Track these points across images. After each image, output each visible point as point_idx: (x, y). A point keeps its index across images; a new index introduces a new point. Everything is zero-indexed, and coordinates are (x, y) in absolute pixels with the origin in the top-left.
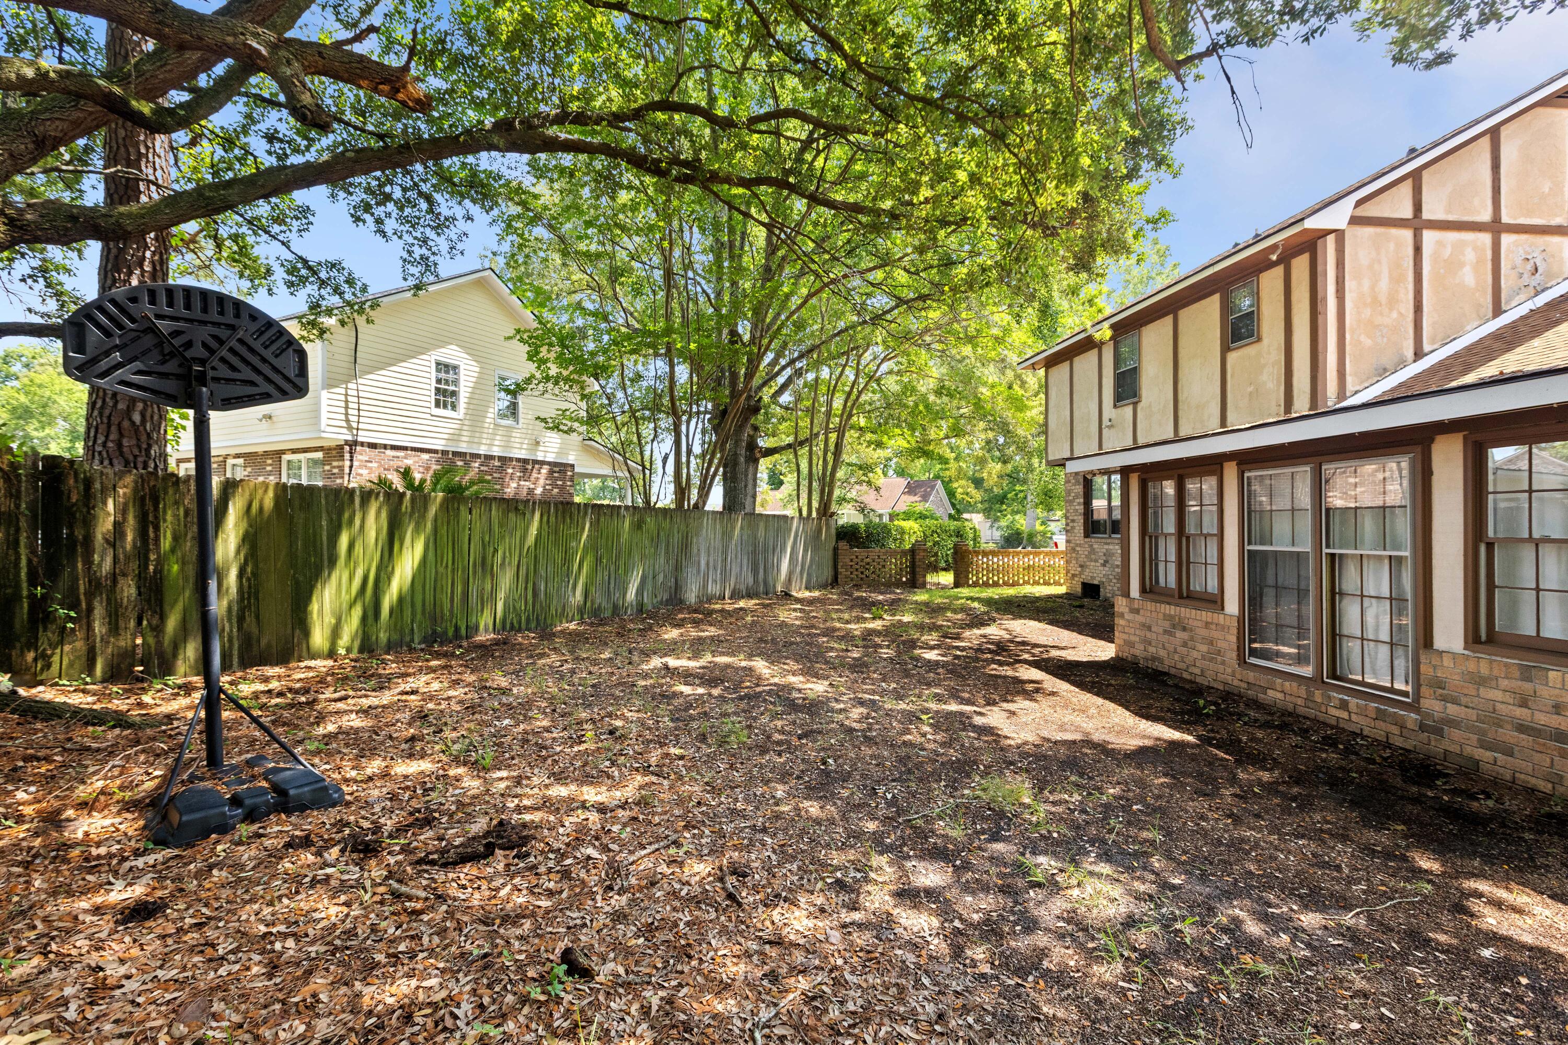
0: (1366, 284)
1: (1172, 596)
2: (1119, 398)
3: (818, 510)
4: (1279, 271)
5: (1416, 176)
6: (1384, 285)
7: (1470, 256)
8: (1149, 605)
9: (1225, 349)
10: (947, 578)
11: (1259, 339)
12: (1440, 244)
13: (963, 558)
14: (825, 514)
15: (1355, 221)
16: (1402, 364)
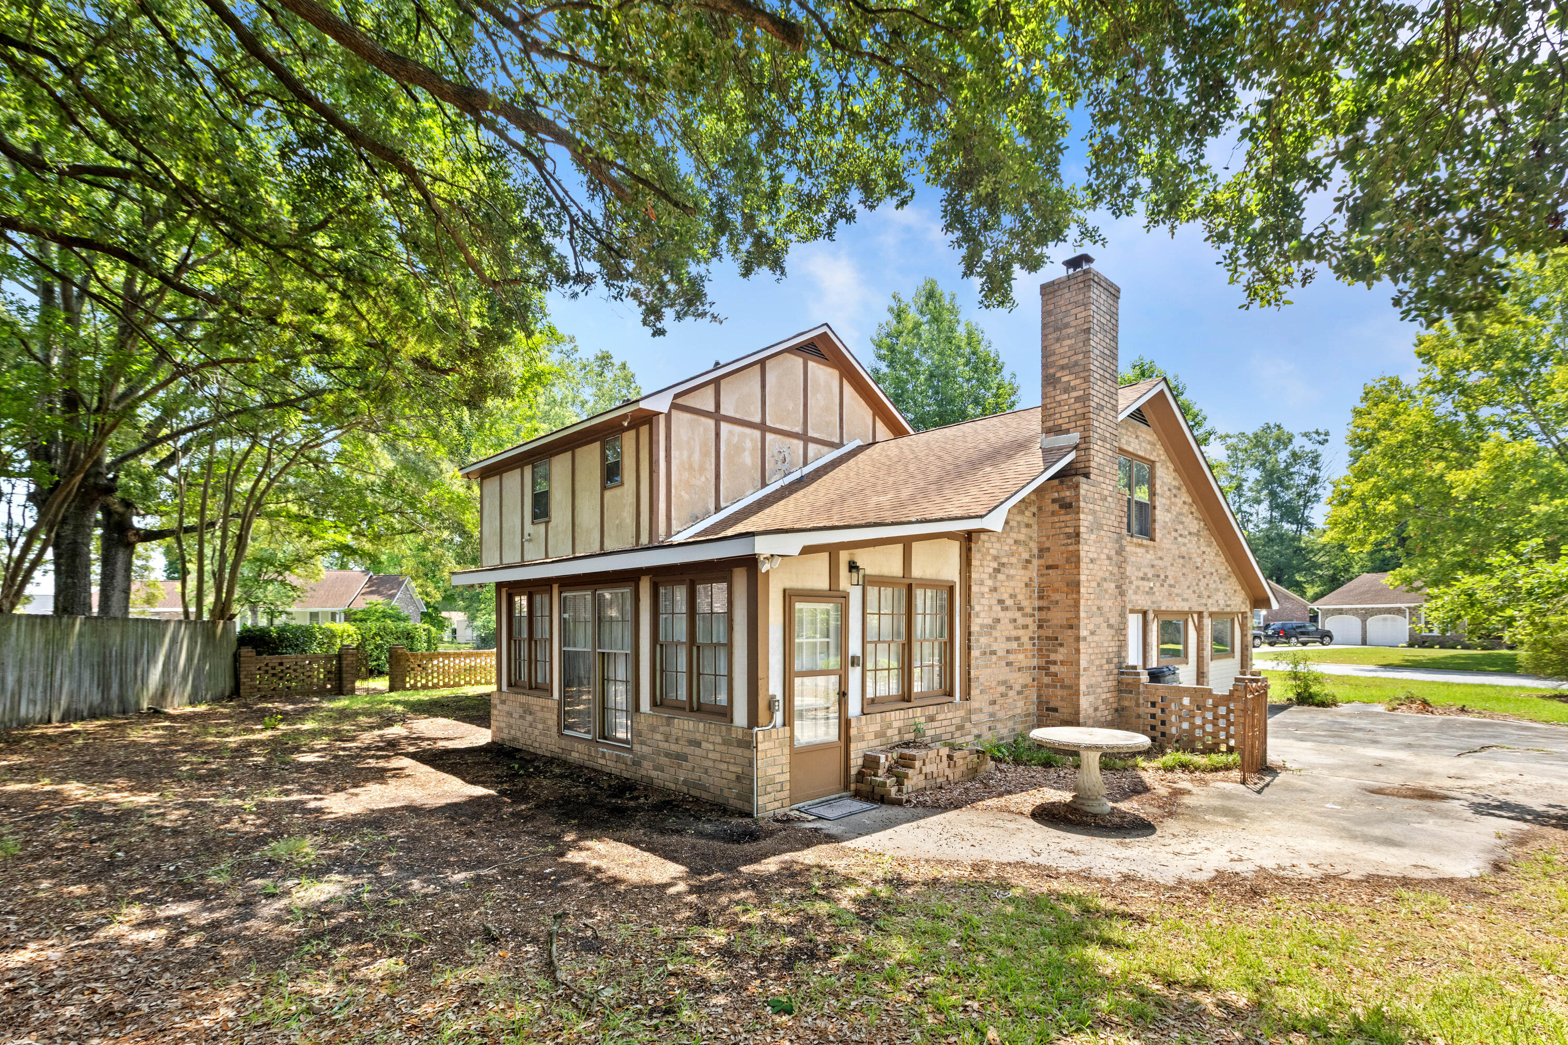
0: (686, 454)
1: (523, 687)
2: (535, 517)
3: (212, 612)
4: (632, 433)
5: (716, 382)
6: (696, 456)
7: (748, 444)
8: (512, 697)
9: (604, 488)
10: (382, 683)
11: (622, 484)
12: (731, 433)
13: (398, 661)
14: (222, 617)
15: (674, 406)
16: (707, 515)
